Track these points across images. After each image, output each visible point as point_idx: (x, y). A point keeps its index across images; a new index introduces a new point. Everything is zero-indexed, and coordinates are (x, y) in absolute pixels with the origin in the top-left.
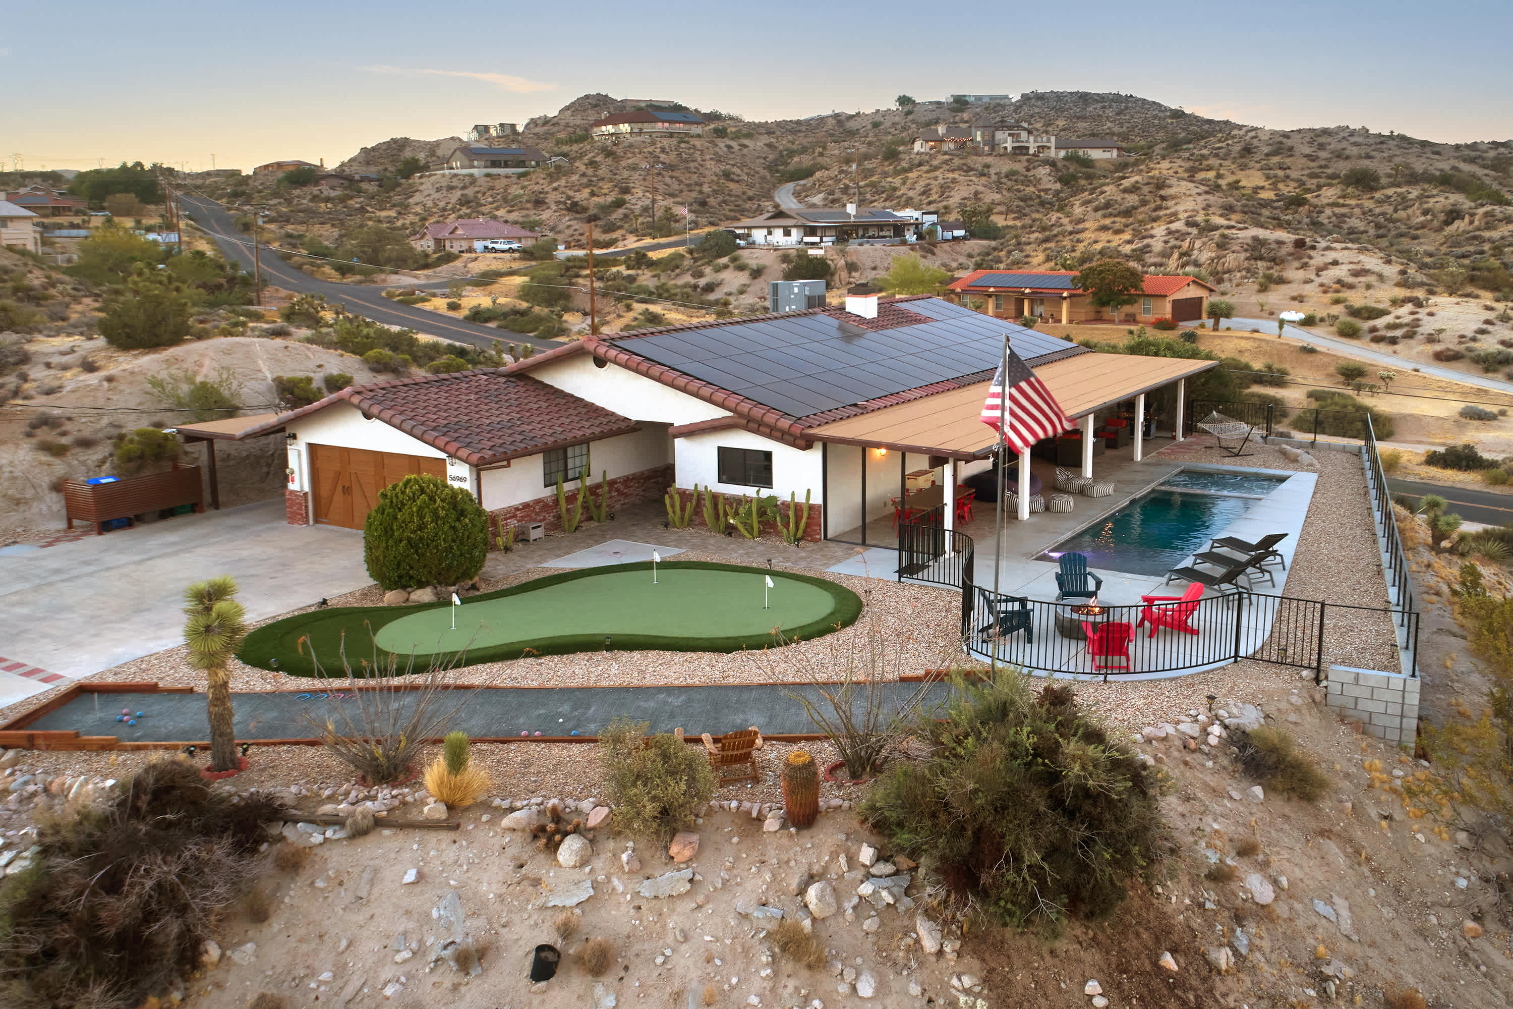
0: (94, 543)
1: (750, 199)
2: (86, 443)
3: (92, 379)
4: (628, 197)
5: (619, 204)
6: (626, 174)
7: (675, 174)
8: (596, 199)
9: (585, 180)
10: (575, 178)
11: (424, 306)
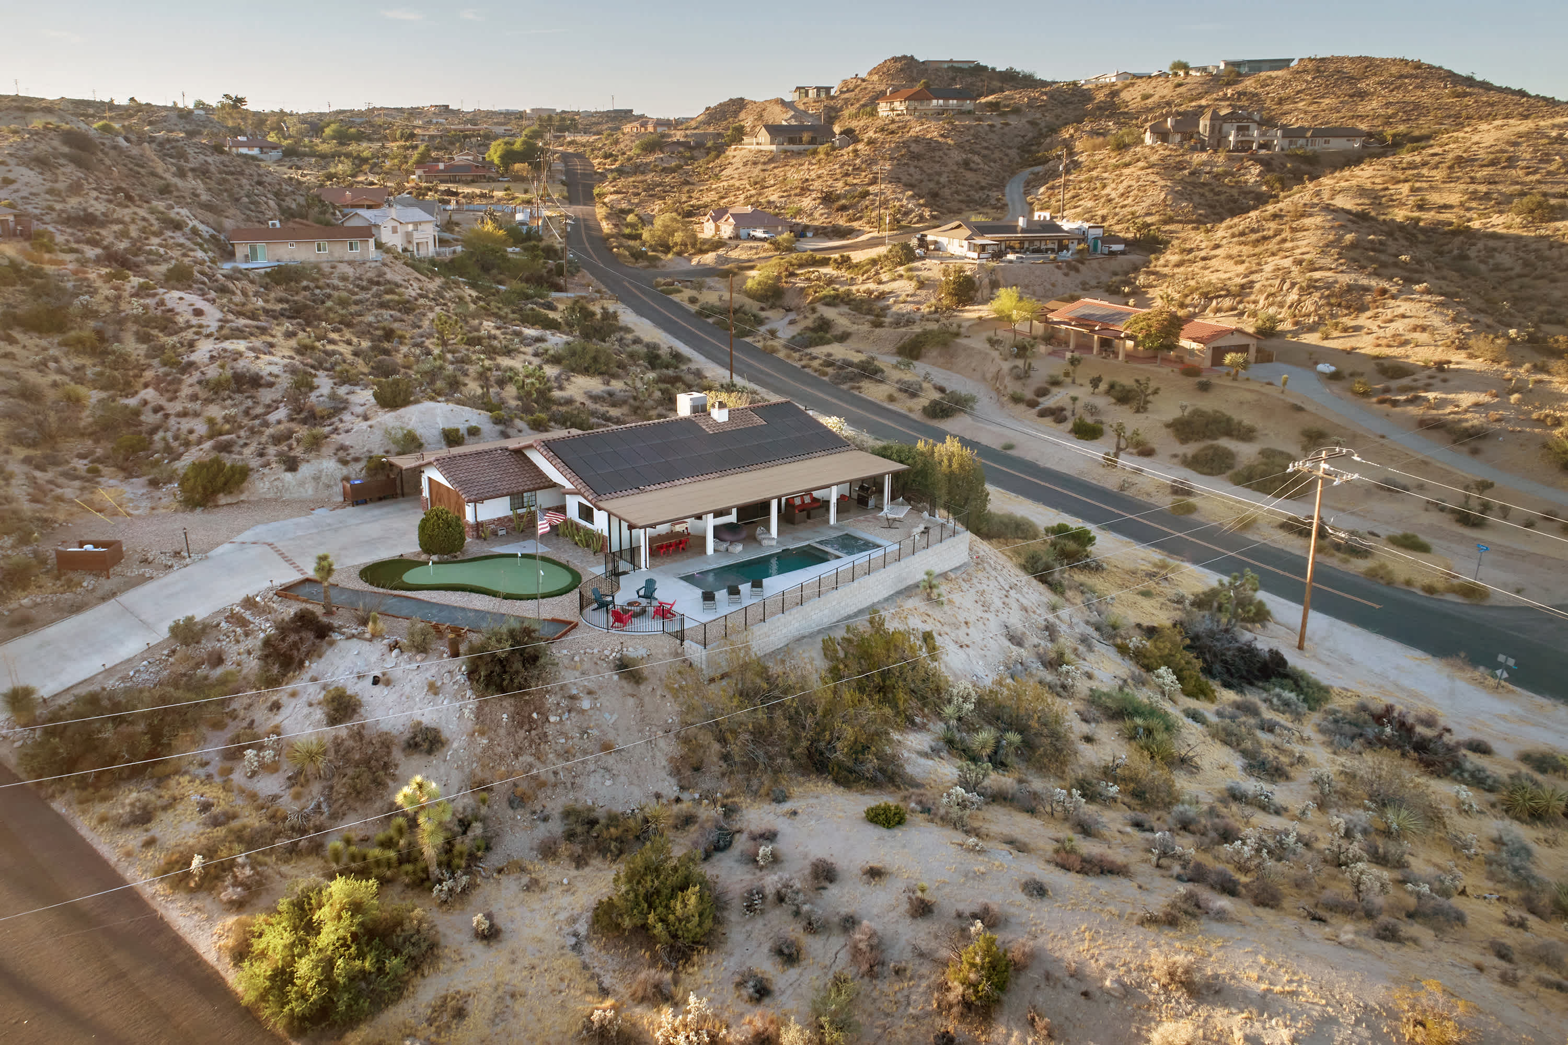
0: (350, 510)
1: (982, 188)
2: (357, 460)
3: (365, 425)
4: (872, 188)
5: (865, 194)
6: (879, 163)
7: (921, 164)
8: (846, 188)
9: (843, 169)
10: (837, 166)
11: (676, 298)
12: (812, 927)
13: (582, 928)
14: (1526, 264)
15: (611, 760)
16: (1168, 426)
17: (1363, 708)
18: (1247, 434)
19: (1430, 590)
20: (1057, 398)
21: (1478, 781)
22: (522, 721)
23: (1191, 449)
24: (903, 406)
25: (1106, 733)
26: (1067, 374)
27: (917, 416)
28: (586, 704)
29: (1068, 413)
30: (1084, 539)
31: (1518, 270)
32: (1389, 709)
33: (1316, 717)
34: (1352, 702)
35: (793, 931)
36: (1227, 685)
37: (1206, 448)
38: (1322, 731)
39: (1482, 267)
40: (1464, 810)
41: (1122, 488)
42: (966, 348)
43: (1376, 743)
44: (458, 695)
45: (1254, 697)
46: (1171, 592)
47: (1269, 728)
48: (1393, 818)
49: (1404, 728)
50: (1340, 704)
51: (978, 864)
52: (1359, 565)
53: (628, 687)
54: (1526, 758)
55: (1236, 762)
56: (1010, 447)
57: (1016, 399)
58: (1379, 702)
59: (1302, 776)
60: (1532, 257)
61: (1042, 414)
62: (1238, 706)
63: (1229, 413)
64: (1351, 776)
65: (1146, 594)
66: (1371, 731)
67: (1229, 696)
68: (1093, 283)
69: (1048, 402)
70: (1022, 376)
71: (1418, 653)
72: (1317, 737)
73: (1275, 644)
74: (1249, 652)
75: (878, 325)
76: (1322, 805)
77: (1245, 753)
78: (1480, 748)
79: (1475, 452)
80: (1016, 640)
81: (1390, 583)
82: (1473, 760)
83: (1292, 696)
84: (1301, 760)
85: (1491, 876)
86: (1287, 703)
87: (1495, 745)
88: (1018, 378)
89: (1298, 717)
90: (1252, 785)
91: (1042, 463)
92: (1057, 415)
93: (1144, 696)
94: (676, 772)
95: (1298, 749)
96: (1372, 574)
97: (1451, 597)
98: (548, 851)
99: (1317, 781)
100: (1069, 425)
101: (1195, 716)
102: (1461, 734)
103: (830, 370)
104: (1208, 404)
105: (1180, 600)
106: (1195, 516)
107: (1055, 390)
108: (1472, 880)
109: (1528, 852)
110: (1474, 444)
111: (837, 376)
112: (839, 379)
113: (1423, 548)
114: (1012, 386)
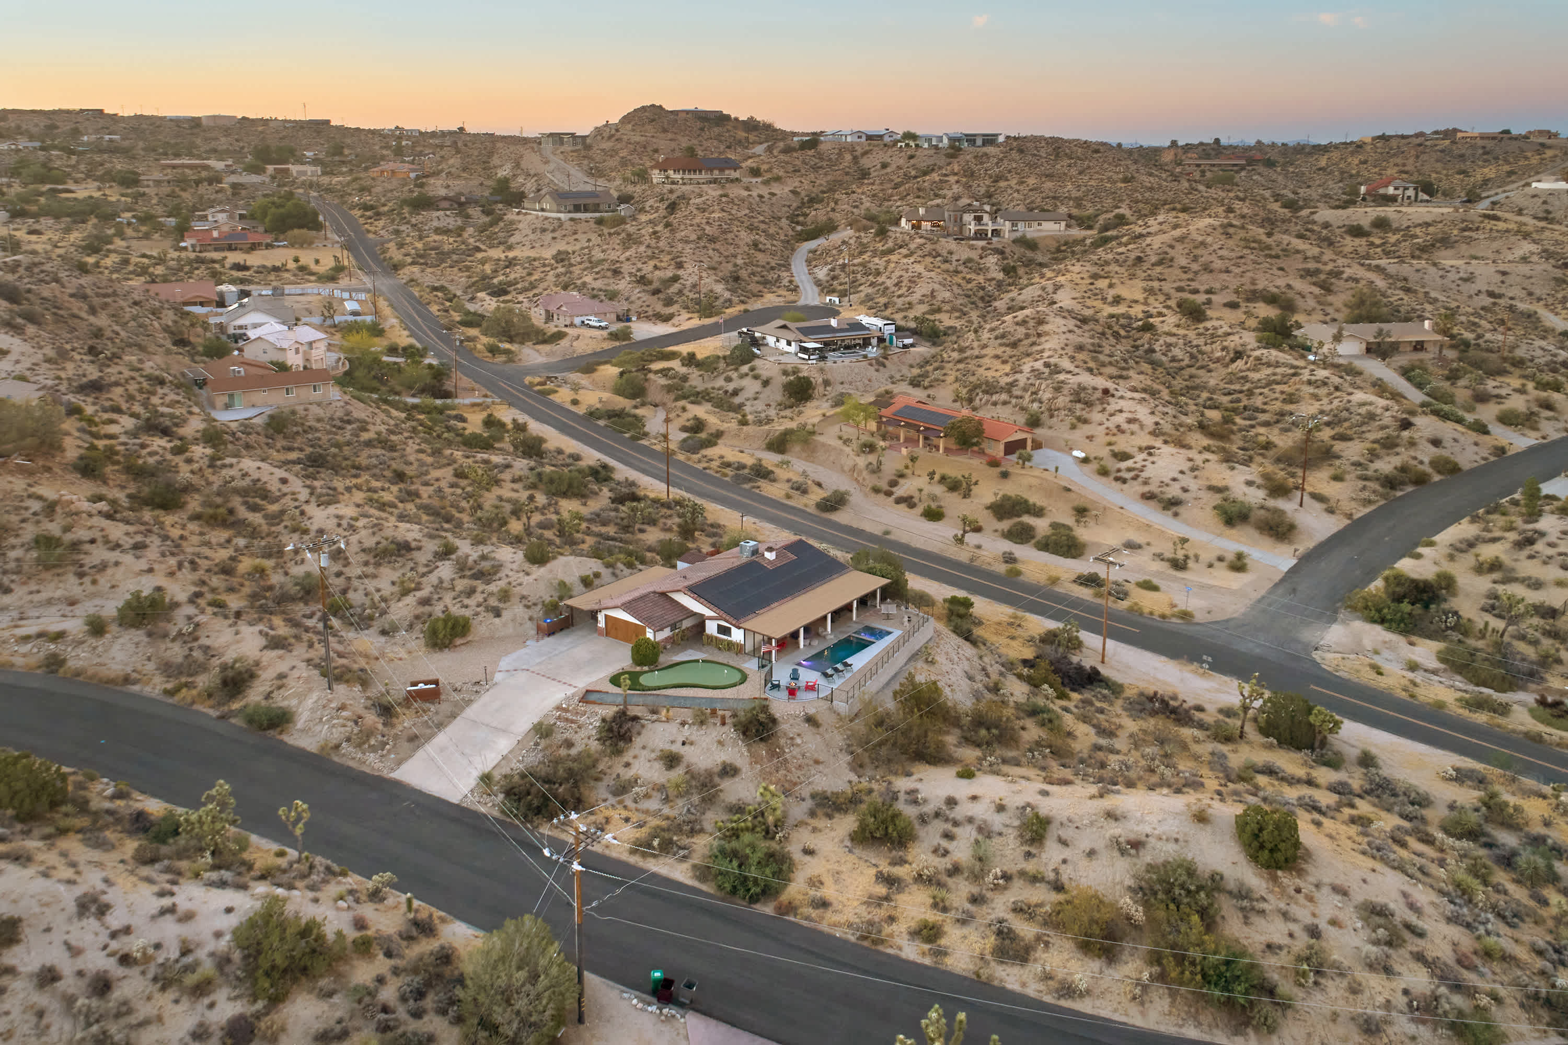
0: (548, 640)
1: (773, 268)
2: (534, 604)
3: (529, 578)
4: (680, 272)
5: (675, 279)
6: (680, 246)
7: (717, 246)
8: (657, 272)
9: (649, 253)
10: (642, 248)
11: (555, 398)
12: (956, 824)
13: (849, 844)
14: (1192, 356)
15: (821, 767)
16: (988, 508)
17: (1142, 694)
18: (1039, 512)
19: (1163, 616)
20: (905, 488)
21: (1201, 726)
22: (773, 754)
23: (1006, 525)
24: (798, 501)
25: (1029, 723)
26: (907, 467)
27: (812, 510)
28: (799, 741)
29: (916, 500)
30: (968, 604)
31: (1187, 362)
32: (1156, 693)
33: (1120, 702)
34: (1135, 691)
35: (948, 826)
36: (1073, 690)
37: (1015, 525)
38: (1125, 709)
39: (1164, 358)
40: (1197, 741)
41: (972, 560)
42: (823, 445)
43: (1154, 713)
44: (734, 744)
45: (1087, 695)
46: (1026, 635)
47: (1102, 711)
48: (1168, 749)
49: (1164, 702)
50: (1129, 693)
51: (1016, 787)
52: (1124, 605)
53: (814, 730)
54: (1221, 711)
55: (1092, 731)
56: (887, 533)
57: (876, 490)
58: (1150, 690)
59: (1123, 735)
60: (1195, 350)
61: (899, 501)
62: (1083, 701)
63: (1025, 496)
64: (1144, 732)
65: (1013, 638)
66: (1149, 706)
67: (1075, 696)
68: (898, 377)
69: (899, 492)
70: (876, 470)
71: (1163, 658)
72: (1124, 713)
73: (1093, 663)
74: (1080, 668)
75: (744, 423)
76: (1137, 747)
77: (1094, 726)
78: (1200, 709)
79: (1176, 515)
80: (971, 678)
81: (1141, 614)
82: (1198, 715)
83: (1106, 692)
84: (1120, 726)
85: (1212, 769)
86: (1105, 697)
87: (1207, 706)
88: (873, 472)
89: (1111, 704)
90: (1103, 742)
91: (913, 544)
92: (908, 501)
93: (1041, 701)
94: (853, 769)
95: (1117, 721)
96: (1131, 610)
97: (1174, 620)
98: (812, 814)
99: (1131, 736)
100: (920, 509)
101: (1066, 709)
102: (1191, 702)
103: (728, 471)
104: (1010, 489)
105: (1031, 640)
106: (1021, 578)
107: (902, 481)
108: (1205, 771)
109: (1225, 757)
110: (1175, 509)
111: (737, 476)
112: (739, 479)
113: (1155, 588)
114: (871, 481)
